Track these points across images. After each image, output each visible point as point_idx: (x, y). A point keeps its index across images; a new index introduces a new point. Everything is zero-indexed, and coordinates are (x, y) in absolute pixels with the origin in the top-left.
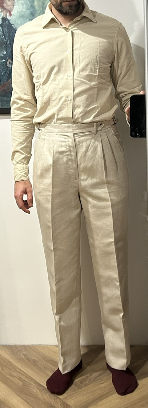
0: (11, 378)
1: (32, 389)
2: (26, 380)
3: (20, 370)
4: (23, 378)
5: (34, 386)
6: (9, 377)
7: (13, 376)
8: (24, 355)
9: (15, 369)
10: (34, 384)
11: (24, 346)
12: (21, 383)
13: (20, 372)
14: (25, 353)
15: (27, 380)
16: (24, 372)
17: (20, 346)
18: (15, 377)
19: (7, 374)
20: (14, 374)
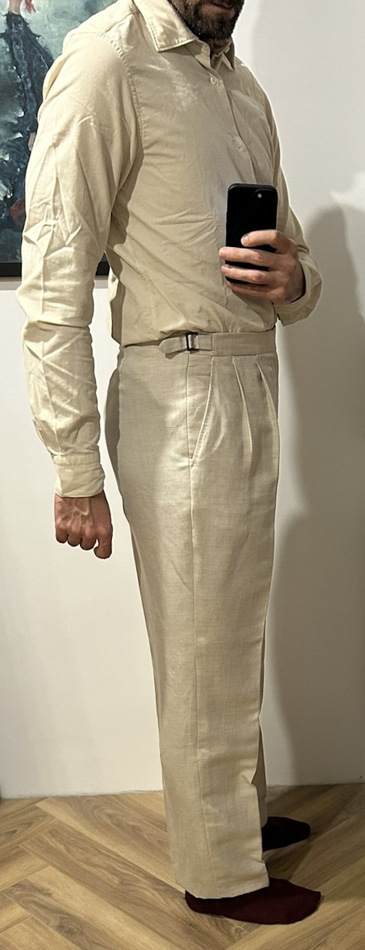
0: (94, 870)
1: (141, 890)
2: (124, 871)
3: (108, 850)
4: (116, 867)
5: (144, 883)
6: (85, 866)
7: (95, 866)
8: (110, 816)
9: (97, 849)
10: (144, 880)
11: (104, 796)
12: (116, 880)
13: (108, 854)
14: (109, 811)
15: (128, 872)
16: (119, 856)
17: (96, 796)
19: (80, 861)
20: (96, 860)
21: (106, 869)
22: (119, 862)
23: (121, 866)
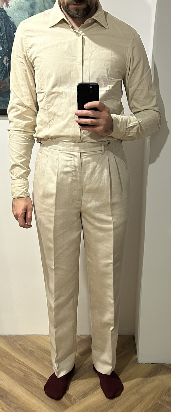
0: (13, 369)
1: (33, 379)
2: (26, 370)
3: (19, 360)
4: (23, 368)
5: (34, 376)
6: (9, 367)
7: (13, 367)
8: (21, 345)
9: (14, 359)
10: (34, 374)
11: (19, 336)
12: (22, 374)
13: (19, 362)
14: (20, 343)
15: (27, 370)
16: (24, 363)
17: (15, 336)
18: (15, 367)
19: (7, 364)
20: (14, 364)
21: (18, 369)
22: (24, 366)
23: (25, 367)
